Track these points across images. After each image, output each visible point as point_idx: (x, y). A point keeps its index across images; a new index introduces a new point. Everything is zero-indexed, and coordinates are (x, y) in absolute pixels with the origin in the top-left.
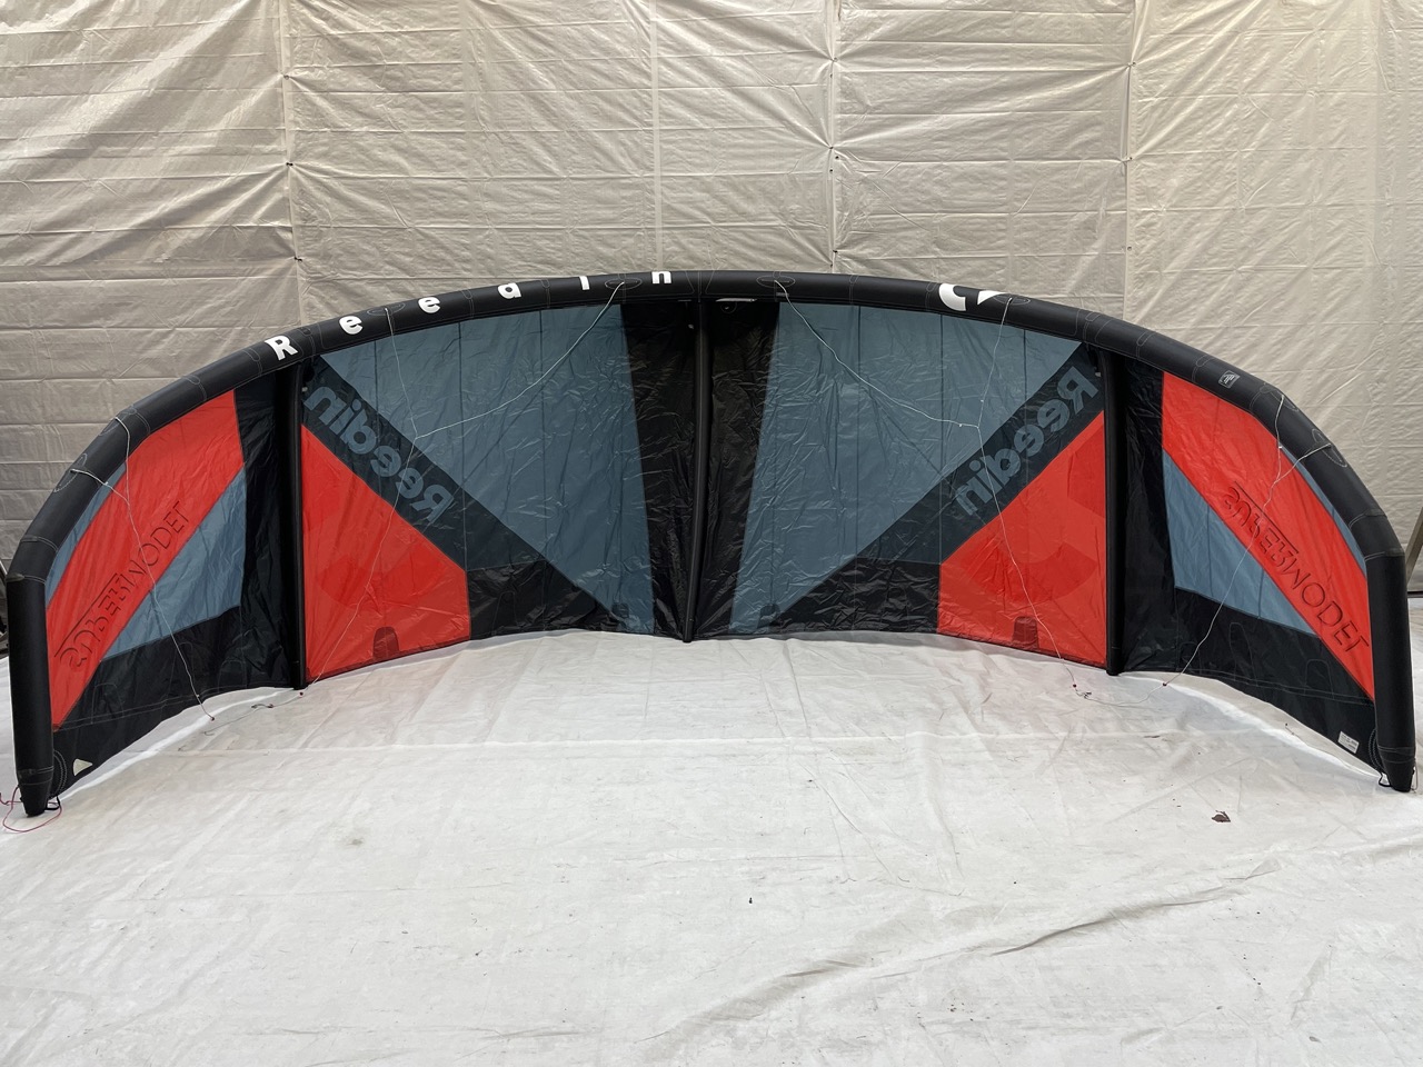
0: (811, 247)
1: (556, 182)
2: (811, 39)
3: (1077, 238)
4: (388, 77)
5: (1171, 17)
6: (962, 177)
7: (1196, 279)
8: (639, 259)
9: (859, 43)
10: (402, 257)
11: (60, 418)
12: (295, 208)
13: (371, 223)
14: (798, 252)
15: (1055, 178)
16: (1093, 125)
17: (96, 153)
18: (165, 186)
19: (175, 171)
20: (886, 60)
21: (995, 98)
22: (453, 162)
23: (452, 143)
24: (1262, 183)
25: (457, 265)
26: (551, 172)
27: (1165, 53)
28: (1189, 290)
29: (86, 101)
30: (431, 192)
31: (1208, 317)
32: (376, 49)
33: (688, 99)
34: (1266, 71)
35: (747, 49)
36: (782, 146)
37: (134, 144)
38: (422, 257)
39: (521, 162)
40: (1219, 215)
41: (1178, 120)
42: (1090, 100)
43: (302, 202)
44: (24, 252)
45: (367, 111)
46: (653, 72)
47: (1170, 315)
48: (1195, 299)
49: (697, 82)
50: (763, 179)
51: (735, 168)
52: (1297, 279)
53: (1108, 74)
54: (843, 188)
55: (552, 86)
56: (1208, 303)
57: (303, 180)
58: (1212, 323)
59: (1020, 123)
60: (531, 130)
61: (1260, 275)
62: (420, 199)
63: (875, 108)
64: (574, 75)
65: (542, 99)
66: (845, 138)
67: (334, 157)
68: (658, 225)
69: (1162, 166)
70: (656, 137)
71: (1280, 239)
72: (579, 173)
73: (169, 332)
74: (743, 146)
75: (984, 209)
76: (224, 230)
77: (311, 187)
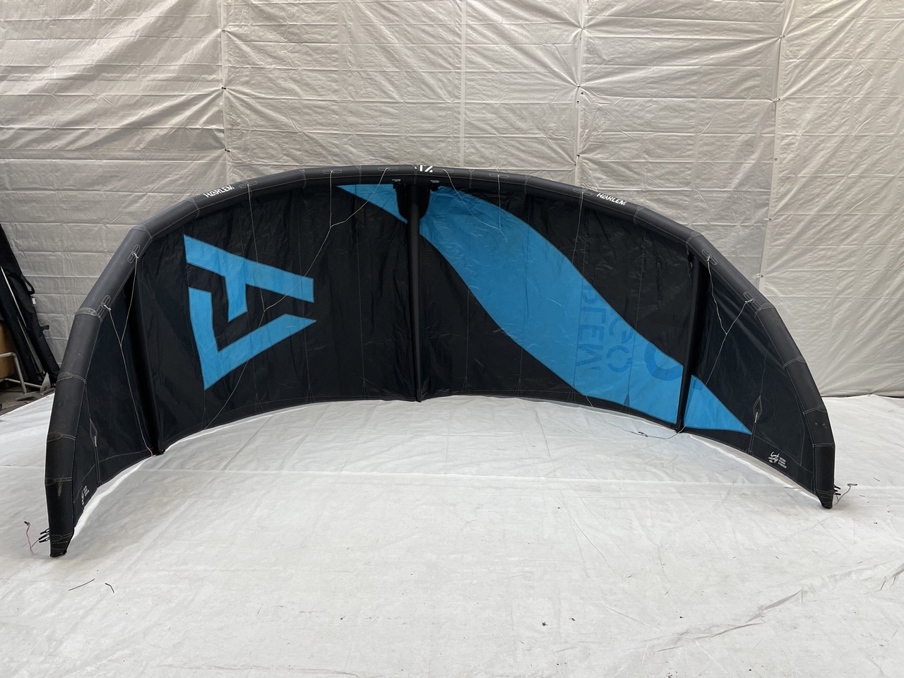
0: (562, 153)
1: (397, 105)
2: (567, 13)
3: (742, 152)
4: (289, 33)
5: (809, 6)
6: (666, 108)
7: (820, 181)
8: (449, 157)
9: (600, 18)
10: (295, 151)
11: (72, 248)
12: (226, 117)
13: (275, 129)
14: (553, 155)
15: (728, 111)
16: (754, 76)
17: (100, 77)
18: (143, 100)
19: (150, 90)
20: (618, 29)
21: (689, 56)
22: (329, 90)
23: (329, 77)
24: (867, 119)
25: (330, 157)
26: (393, 98)
27: (804, 30)
28: (815, 188)
29: (94, 43)
30: (315, 109)
31: (826, 208)
32: (283, 14)
33: (485, 52)
34: (871, 44)
35: (526, 20)
36: (546, 84)
37: (125, 72)
38: (307, 151)
39: (374, 91)
40: (837, 139)
41: (812, 74)
42: (753, 60)
43: (231, 113)
44: (52, 140)
45: (275, 55)
46: (463, 34)
47: (801, 205)
48: (818, 195)
49: (490, 40)
50: (532, 106)
51: (515, 99)
52: (887, 184)
53: (766, 43)
54: (585, 113)
55: (396, 41)
56: (827, 197)
57: (232, 99)
58: (829, 211)
59: (706, 74)
60: (381, 69)
61: (863, 180)
62: (308, 114)
63: (609, 61)
64: (411, 34)
65: (389, 49)
66: (588, 80)
67: (253, 84)
68: (462, 135)
69: (800, 105)
70: (463, 77)
71: (877, 157)
72: (411, 99)
73: (144, 195)
74: (520, 84)
75: (680, 130)
76: (181, 130)
77: (237, 104)
